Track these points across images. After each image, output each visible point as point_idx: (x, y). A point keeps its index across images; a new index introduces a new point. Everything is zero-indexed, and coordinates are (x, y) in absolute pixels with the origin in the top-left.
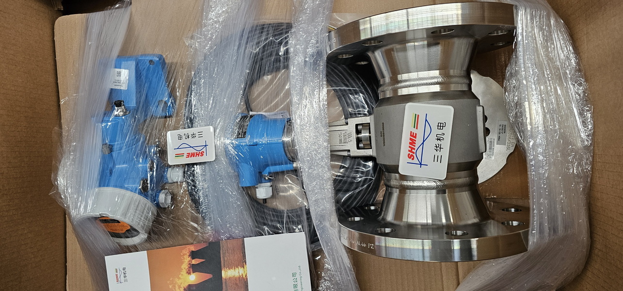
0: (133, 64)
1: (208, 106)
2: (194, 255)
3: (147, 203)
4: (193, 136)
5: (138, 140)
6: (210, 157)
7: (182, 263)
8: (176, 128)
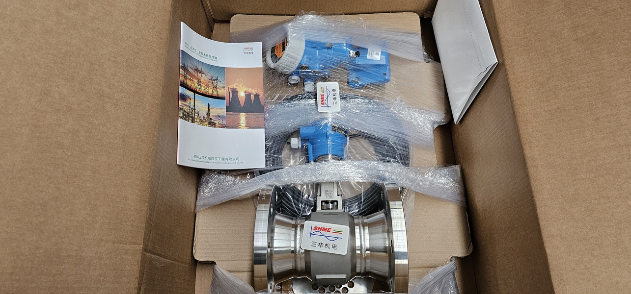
0: (384, 63)
1: (354, 109)
2: (257, 96)
3: (293, 69)
4: (334, 99)
5: (333, 64)
6: (321, 108)
7: (252, 88)
8: (340, 88)
